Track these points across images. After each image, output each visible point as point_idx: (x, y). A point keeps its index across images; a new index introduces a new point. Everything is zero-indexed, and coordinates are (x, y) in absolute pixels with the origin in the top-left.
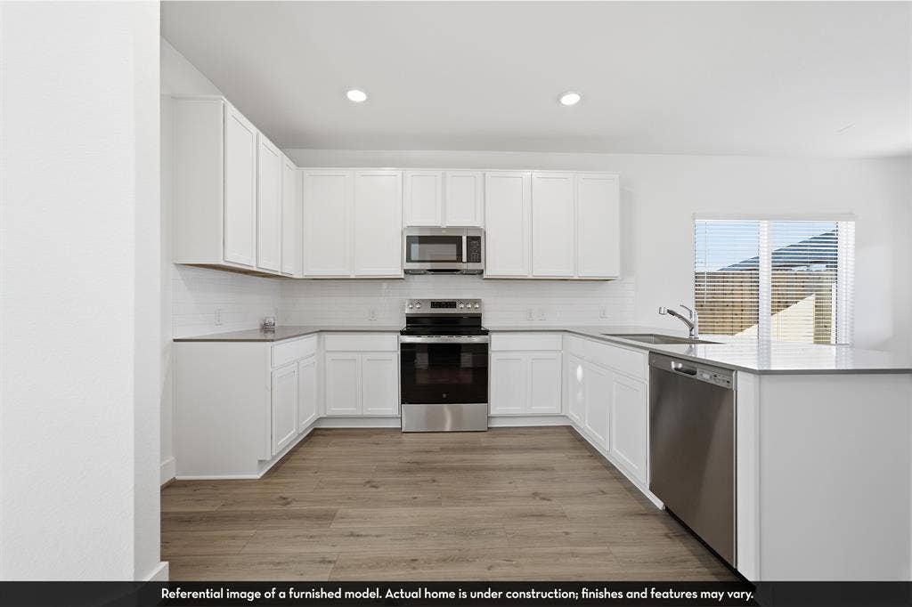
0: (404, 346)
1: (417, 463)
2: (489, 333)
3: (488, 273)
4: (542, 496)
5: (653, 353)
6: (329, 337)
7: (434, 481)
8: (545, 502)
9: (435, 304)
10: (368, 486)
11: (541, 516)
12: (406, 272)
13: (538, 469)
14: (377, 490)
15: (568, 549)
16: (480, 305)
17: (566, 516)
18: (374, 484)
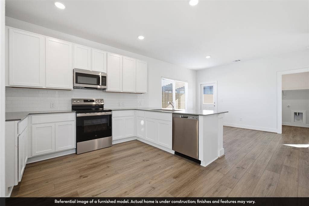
0: (78, 118)
1: (96, 163)
2: (112, 111)
3: (108, 90)
4: (146, 160)
5: (173, 113)
6: (34, 117)
7: (109, 167)
8: (148, 162)
9: (86, 101)
10: (82, 178)
11: (150, 165)
12: (74, 88)
13: (138, 154)
14: (88, 178)
15: (164, 170)
16: (103, 101)
17: (156, 163)
18: (84, 176)
